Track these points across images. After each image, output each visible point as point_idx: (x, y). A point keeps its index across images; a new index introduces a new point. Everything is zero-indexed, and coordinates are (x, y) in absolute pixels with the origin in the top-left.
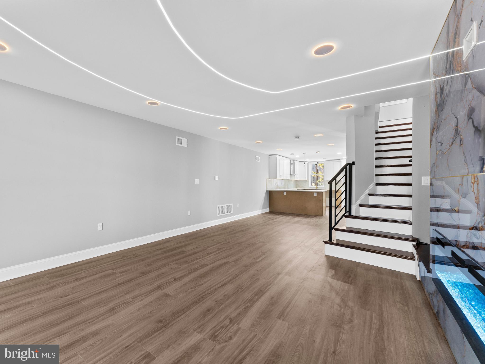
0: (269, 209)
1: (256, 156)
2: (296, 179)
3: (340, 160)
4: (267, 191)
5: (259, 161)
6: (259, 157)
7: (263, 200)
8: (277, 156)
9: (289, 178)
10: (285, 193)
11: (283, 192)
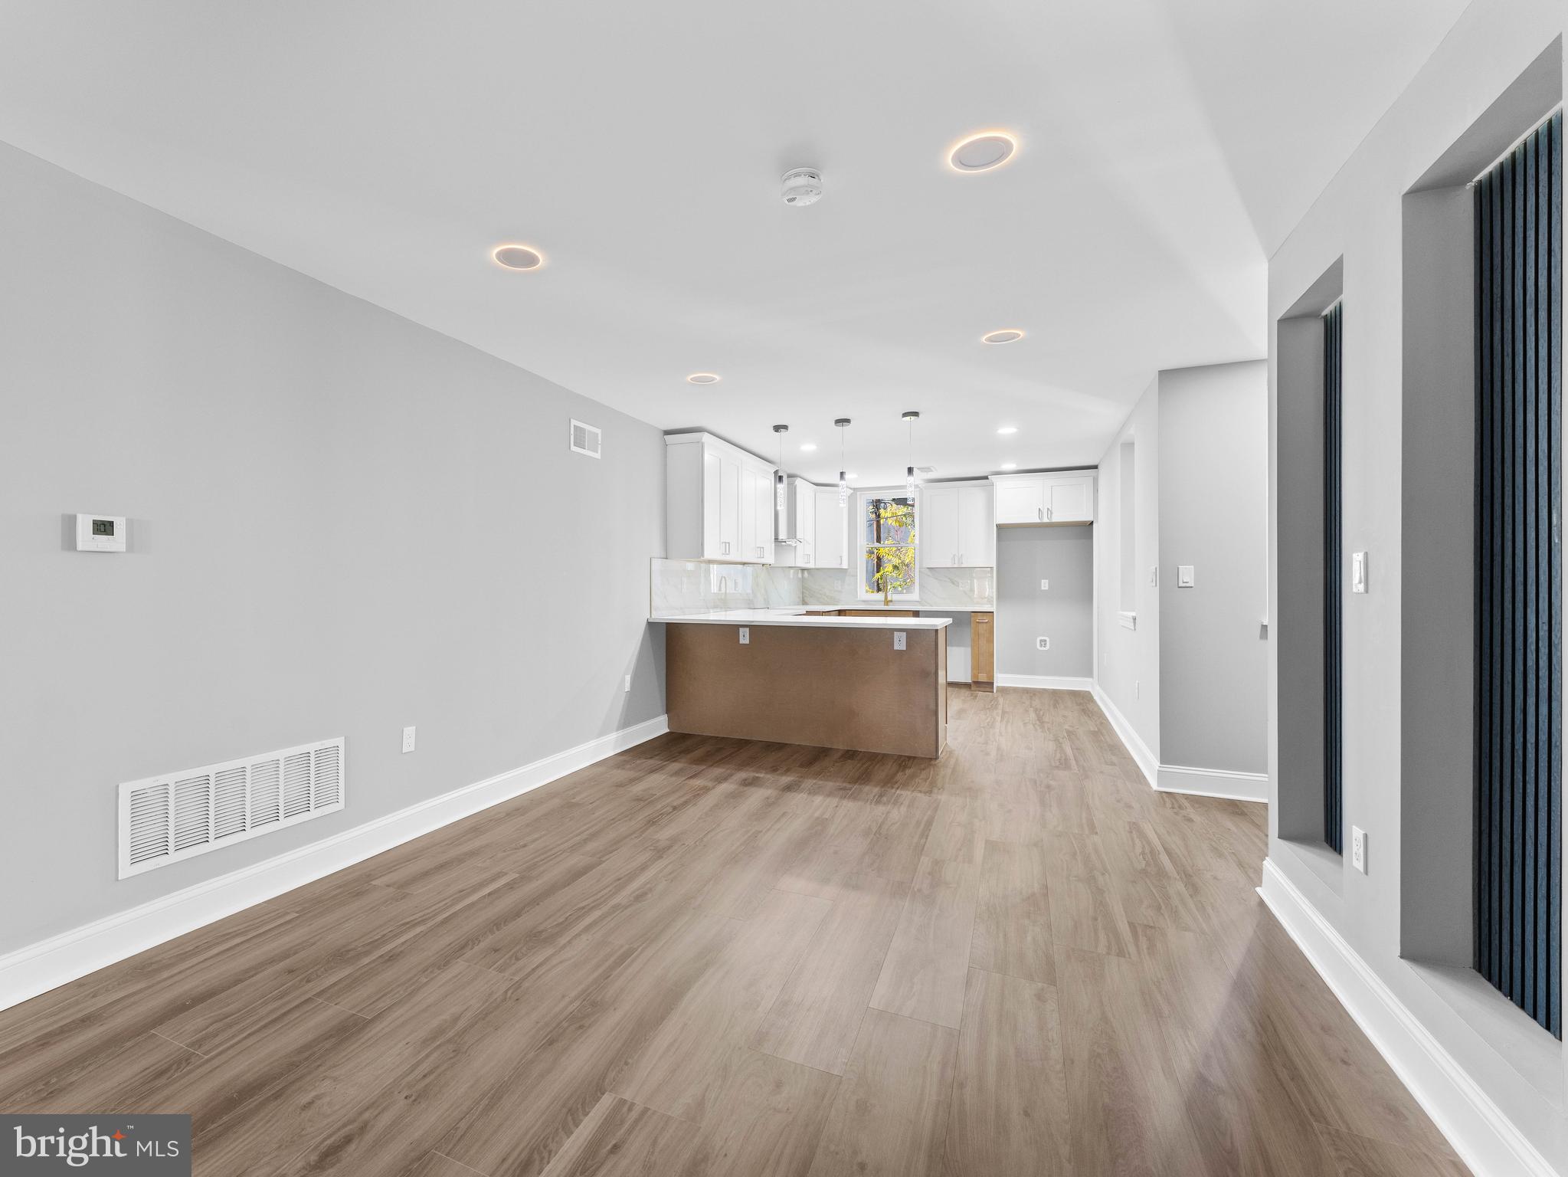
0: (663, 719)
1: (574, 422)
2: (801, 564)
3: (986, 478)
4: (652, 626)
5: (598, 456)
6: (598, 431)
7: (628, 678)
8: (706, 438)
9: (769, 558)
10: (744, 638)
11: (733, 629)
